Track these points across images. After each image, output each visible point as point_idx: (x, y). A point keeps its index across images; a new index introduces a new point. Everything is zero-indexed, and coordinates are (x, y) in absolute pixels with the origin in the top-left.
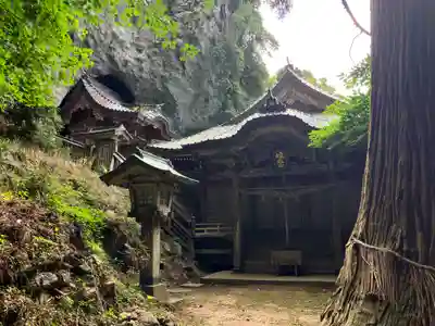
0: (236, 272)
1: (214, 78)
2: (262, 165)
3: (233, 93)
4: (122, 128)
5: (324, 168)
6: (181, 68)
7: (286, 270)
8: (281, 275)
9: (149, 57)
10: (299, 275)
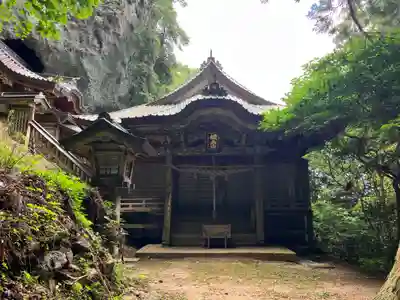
0: (164, 246)
1: (127, 60)
2: (196, 144)
3: (148, 77)
4: (41, 95)
5: (249, 151)
6: (98, 45)
7: (216, 243)
8: (212, 247)
9: (65, 29)
10: (229, 247)
